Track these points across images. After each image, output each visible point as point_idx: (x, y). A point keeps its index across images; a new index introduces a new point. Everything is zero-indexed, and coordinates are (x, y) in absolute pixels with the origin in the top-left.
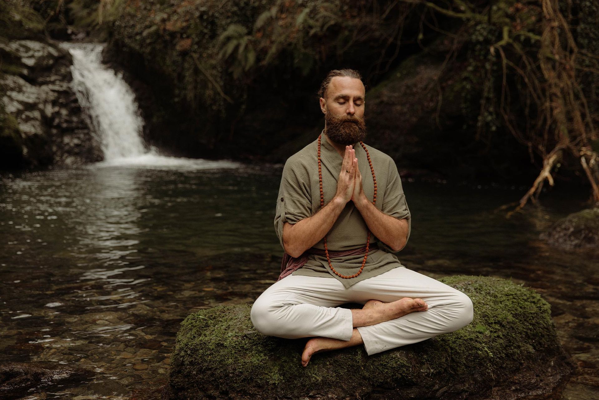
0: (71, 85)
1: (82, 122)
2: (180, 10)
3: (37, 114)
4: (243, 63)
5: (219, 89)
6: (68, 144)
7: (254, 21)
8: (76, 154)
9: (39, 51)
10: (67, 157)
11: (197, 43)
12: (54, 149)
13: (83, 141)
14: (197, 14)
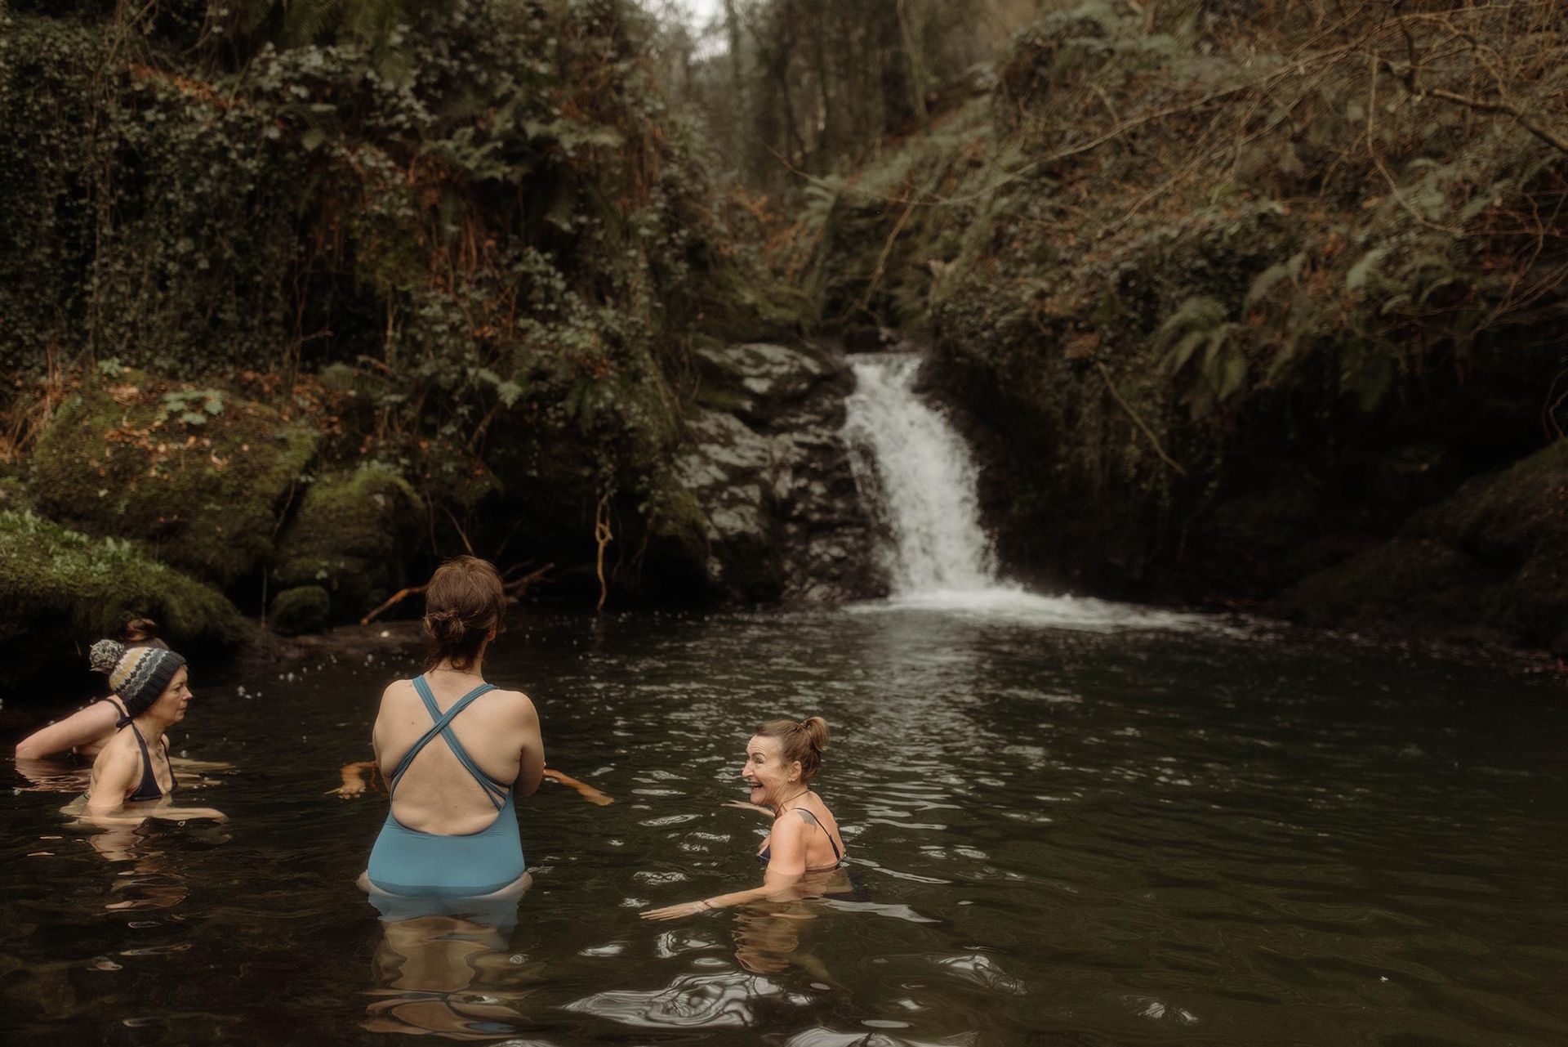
0: (840, 433)
1: (854, 511)
2: (1076, 273)
3: (754, 492)
4: (1214, 385)
5: (1156, 445)
6: (818, 556)
7: (1246, 290)
8: (835, 579)
9: (781, 364)
10: (813, 585)
11: (1111, 343)
12: (788, 566)
13: (851, 552)
14: (1114, 277)
